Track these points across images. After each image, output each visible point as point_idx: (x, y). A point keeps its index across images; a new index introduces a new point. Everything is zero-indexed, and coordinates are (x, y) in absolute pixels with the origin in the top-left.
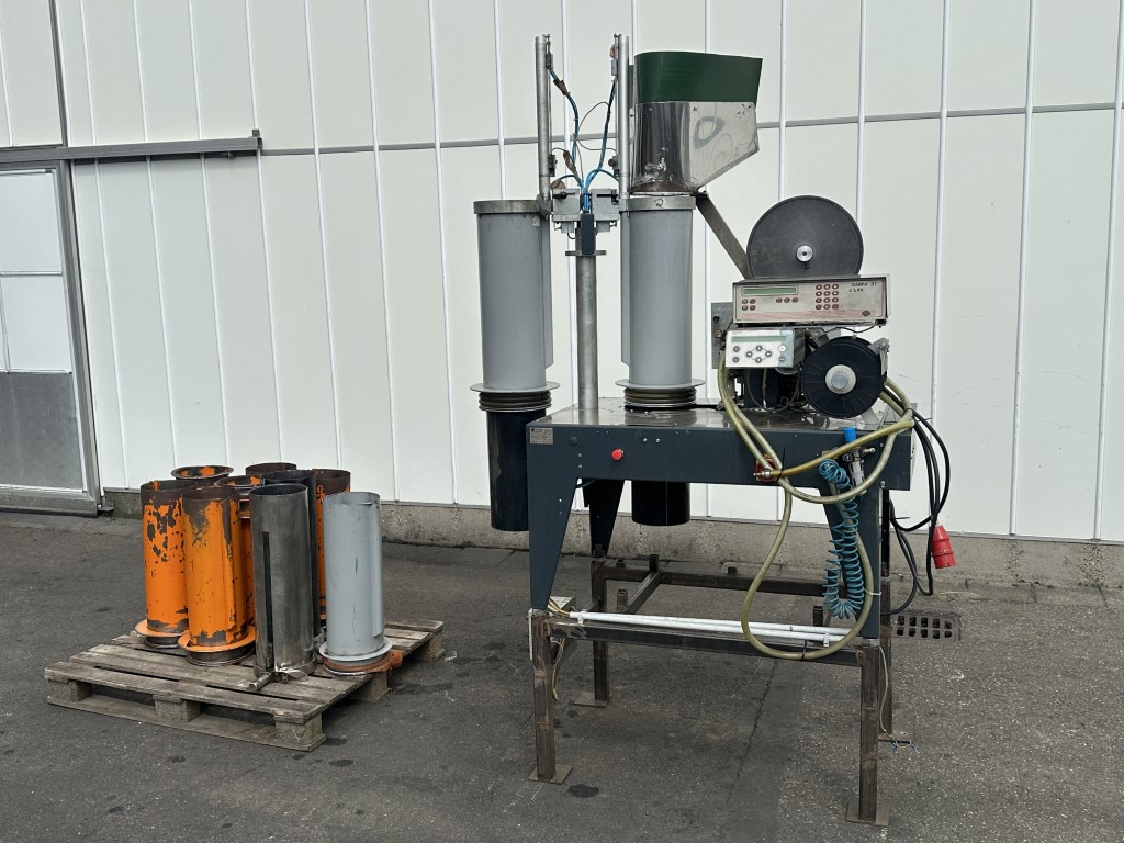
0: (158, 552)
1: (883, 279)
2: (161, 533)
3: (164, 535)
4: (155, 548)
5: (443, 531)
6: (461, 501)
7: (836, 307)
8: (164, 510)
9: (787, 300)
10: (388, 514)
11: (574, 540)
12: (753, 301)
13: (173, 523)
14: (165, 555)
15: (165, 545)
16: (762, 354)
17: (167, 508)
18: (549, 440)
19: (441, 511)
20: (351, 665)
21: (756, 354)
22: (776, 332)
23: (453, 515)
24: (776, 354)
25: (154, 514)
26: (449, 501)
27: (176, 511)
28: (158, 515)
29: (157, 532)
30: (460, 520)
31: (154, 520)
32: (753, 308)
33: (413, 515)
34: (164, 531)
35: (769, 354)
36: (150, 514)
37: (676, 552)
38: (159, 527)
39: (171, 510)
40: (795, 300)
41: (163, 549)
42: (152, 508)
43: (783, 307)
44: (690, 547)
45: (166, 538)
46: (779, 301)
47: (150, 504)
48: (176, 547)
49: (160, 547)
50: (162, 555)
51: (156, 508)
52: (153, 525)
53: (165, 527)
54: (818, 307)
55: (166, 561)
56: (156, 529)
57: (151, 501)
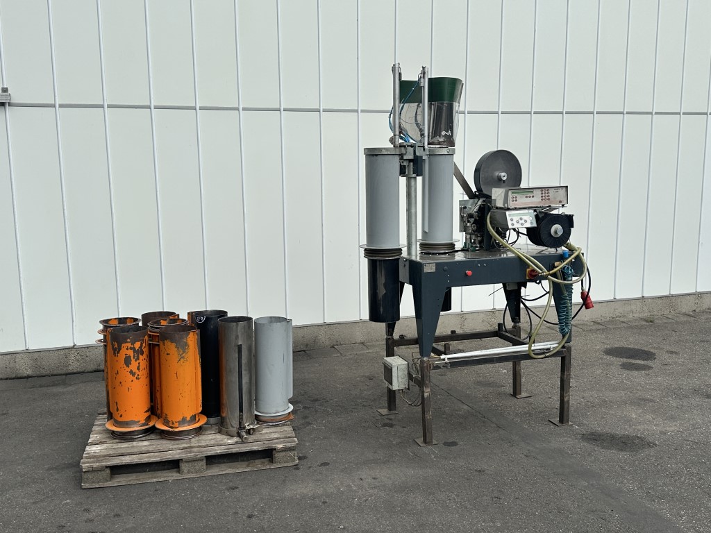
0: (133, 374)
1: (567, 187)
2: (136, 361)
3: (138, 362)
4: (131, 372)
7: (549, 199)
8: (137, 345)
9: (530, 197)
12: (516, 198)
13: (142, 353)
14: (138, 375)
15: (138, 369)
16: (523, 222)
17: (140, 343)
18: (433, 270)
20: (280, 417)
21: (521, 222)
22: (526, 211)
24: (529, 221)
25: (131, 348)
27: (144, 344)
28: (134, 349)
29: (133, 360)
31: (131, 353)
32: (516, 201)
34: (138, 359)
35: (526, 221)
36: (127, 349)
38: (134, 357)
39: (141, 345)
40: (533, 197)
41: (137, 371)
42: (129, 345)
43: (529, 200)
45: (139, 363)
46: (527, 197)
47: (127, 342)
48: (144, 369)
49: (135, 370)
50: (136, 376)
51: (133, 344)
52: (130, 357)
53: (138, 356)
54: (542, 200)
55: (139, 379)
56: (132, 358)
57: (128, 340)
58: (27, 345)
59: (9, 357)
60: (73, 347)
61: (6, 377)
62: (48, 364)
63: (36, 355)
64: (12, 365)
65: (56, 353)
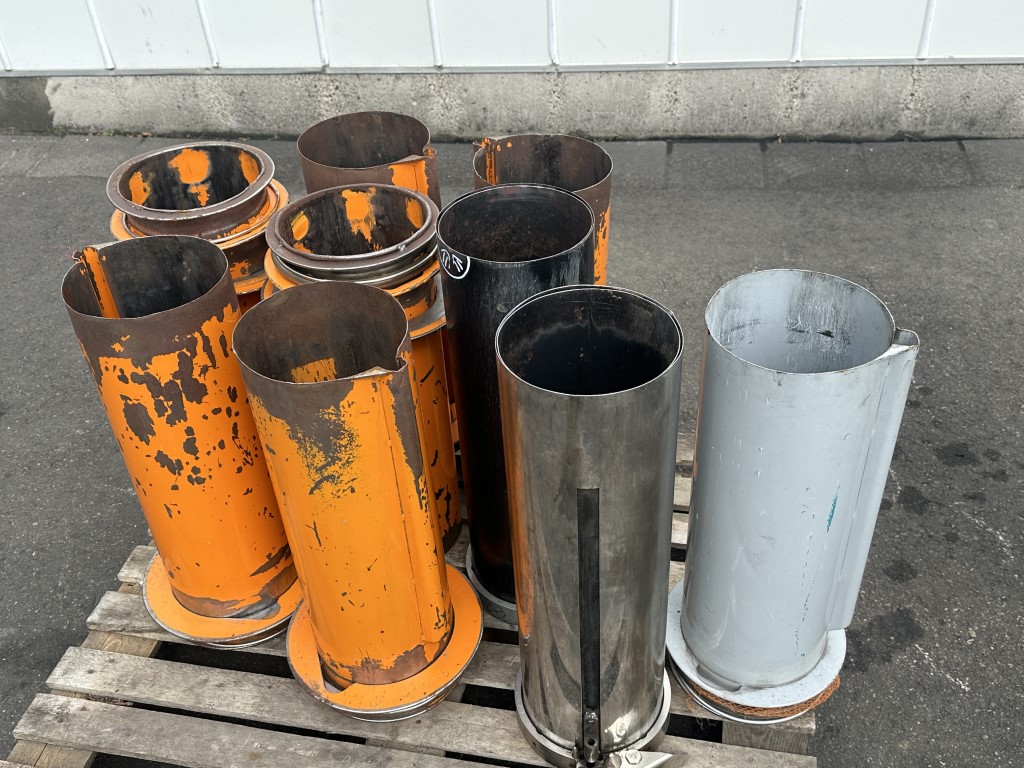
0: (175, 467)
2: (171, 421)
3: (182, 426)
4: (162, 459)
5: (530, 115)
6: (564, 61)
8: (163, 366)
10: (423, 92)
11: (781, 114)
13: (198, 393)
14: (196, 470)
15: (190, 447)
17: (172, 355)
19: (526, 78)
23: (549, 86)
25: (136, 378)
26: (542, 62)
27: (201, 359)
28: (152, 383)
29: (159, 421)
30: (562, 93)
31: (142, 395)
33: (472, 90)
34: (179, 414)
36: (123, 378)
37: (972, 123)
38: (160, 410)
39: (186, 364)
41: (186, 457)
44: (1001, 114)
45: (189, 431)
47: (114, 354)
48: (222, 445)
49: (176, 452)
50: (187, 471)
51: (142, 360)
52: (143, 408)
53: (178, 406)
55: (201, 481)
56: (152, 413)
57: (117, 347)
58: (215, 55)
59: (179, 80)
60: (322, 71)
61: (183, 128)
62: (271, 107)
63: (240, 83)
64: (190, 101)
65: (285, 82)
